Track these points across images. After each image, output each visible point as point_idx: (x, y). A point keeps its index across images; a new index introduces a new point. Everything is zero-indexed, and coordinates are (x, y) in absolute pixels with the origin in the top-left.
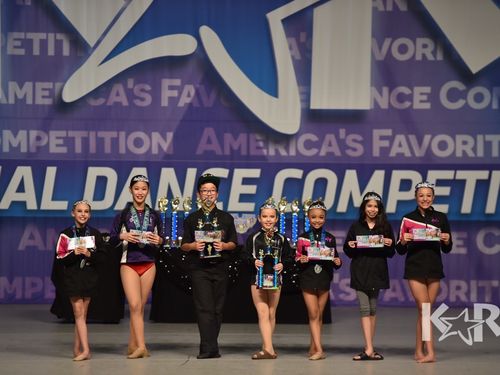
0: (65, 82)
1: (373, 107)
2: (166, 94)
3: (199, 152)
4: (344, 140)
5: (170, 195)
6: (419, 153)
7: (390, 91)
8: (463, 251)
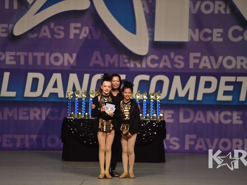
0: (15, 24)
1: (190, 40)
2: (73, 32)
3: (91, 65)
4: (173, 59)
5: (74, 89)
6: (216, 66)
7: (200, 32)
8: (240, 122)
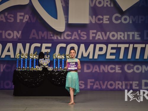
1: (90, 23)
3: (30, 38)
4: (80, 34)
5: (20, 53)
6: (105, 38)
7: (95, 17)
8: (120, 71)
